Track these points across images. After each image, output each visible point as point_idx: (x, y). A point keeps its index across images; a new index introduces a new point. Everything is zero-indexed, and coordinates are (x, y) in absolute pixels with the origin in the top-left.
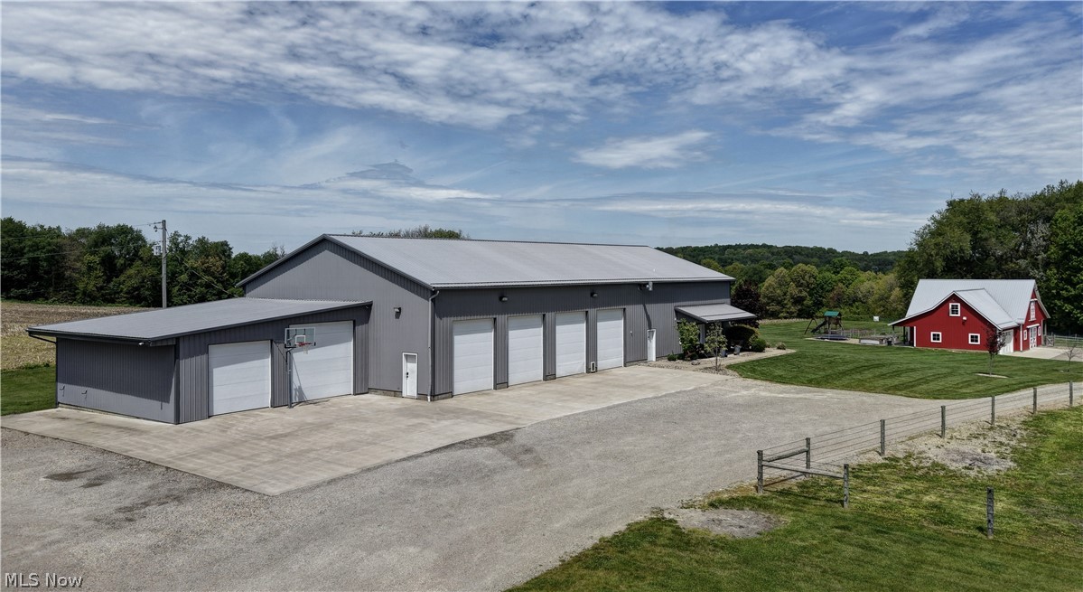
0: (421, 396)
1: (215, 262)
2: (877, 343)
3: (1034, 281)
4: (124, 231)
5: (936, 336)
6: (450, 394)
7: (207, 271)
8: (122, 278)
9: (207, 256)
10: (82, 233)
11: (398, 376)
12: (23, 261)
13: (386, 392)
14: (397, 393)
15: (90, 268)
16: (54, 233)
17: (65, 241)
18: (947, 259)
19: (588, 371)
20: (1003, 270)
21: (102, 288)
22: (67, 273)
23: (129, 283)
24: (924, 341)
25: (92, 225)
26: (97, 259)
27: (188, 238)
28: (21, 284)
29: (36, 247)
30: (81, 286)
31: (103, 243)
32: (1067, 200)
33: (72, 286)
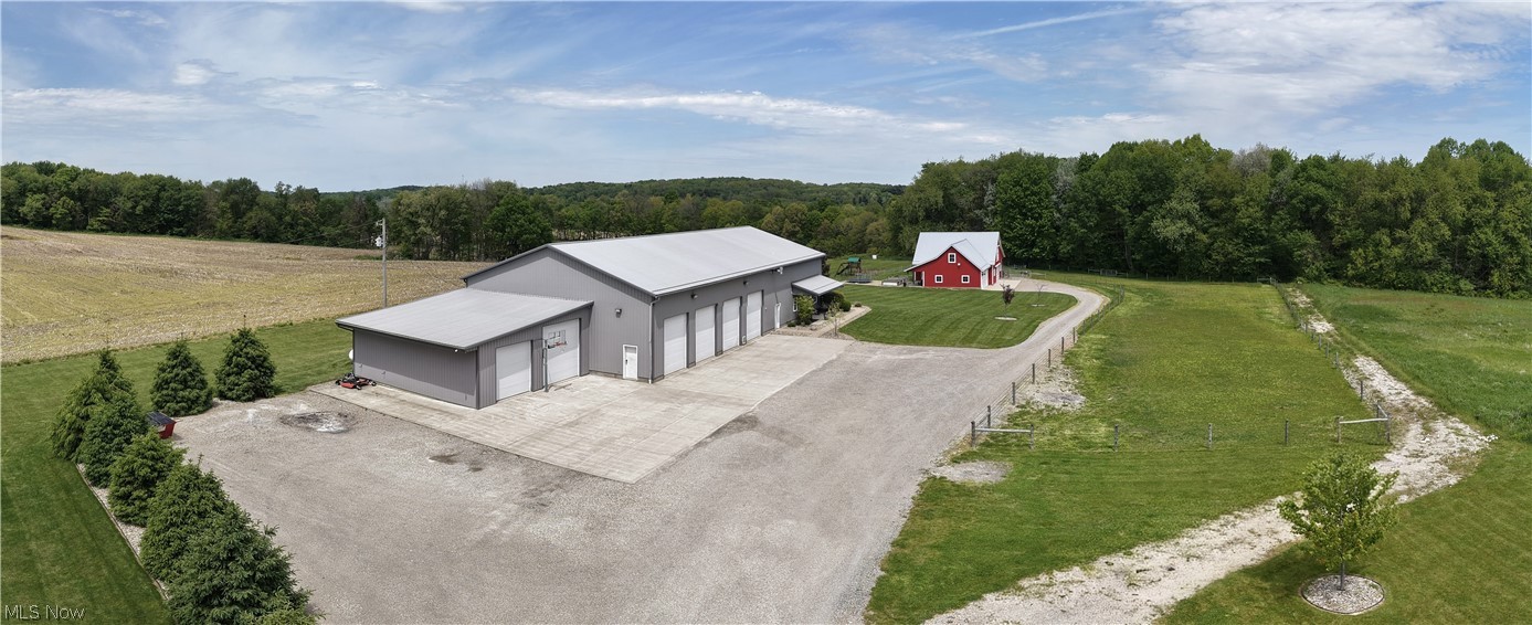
0: (641, 379)
1: (311, 206)
2: (895, 284)
3: (998, 233)
4: (245, 182)
5: (939, 278)
6: (663, 377)
7: (305, 213)
8: (245, 219)
9: (304, 201)
10: (216, 184)
11: (620, 362)
12: (181, 208)
13: (606, 374)
14: (618, 375)
15: (224, 212)
16: (198, 185)
17: (204, 192)
18: (926, 210)
19: (741, 344)
20: (977, 226)
21: (231, 227)
22: (208, 216)
23: (249, 223)
24: (930, 282)
25: (224, 180)
26: (228, 205)
27: (289, 186)
28: (180, 224)
29: (189, 197)
30: (218, 225)
31: (231, 193)
32: (1006, 167)
33: (212, 226)
